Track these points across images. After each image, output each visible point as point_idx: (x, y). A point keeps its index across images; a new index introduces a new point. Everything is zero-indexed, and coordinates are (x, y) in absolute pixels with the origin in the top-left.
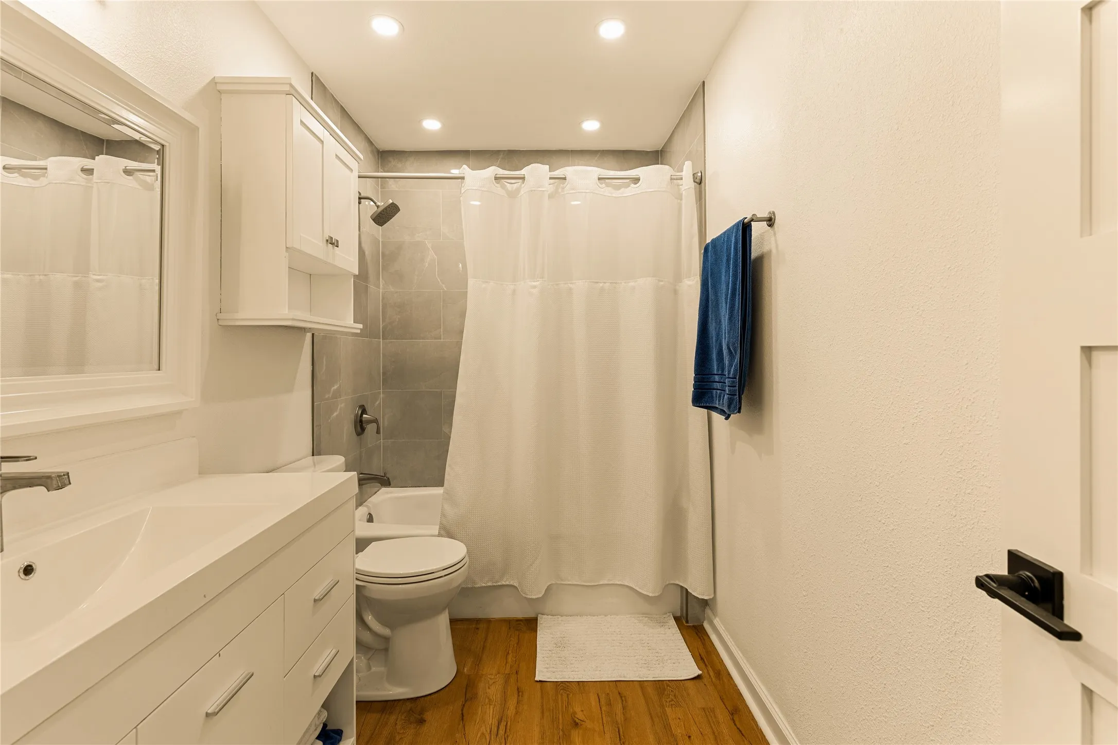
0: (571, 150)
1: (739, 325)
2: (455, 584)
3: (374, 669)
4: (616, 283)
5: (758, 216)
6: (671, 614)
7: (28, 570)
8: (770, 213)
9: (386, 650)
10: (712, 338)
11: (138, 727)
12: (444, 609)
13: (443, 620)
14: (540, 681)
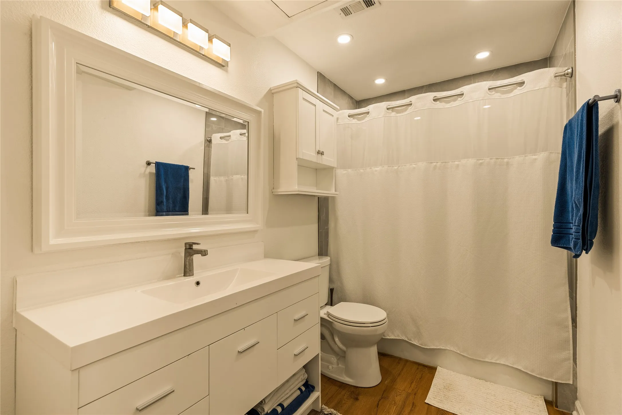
0: (473, 74)
1: (582, 184)
2: (379, 332)
3: (340, 365)
4: (445, 162)
5: (600, 96)
6: (543, 396)
7: (198, 283)
8: (616, 91)
9: (345, 357)
10: (569, 195)
11: (210, 346)
12: (375, 344)
13: (373, 351)
14: (428, 404)
